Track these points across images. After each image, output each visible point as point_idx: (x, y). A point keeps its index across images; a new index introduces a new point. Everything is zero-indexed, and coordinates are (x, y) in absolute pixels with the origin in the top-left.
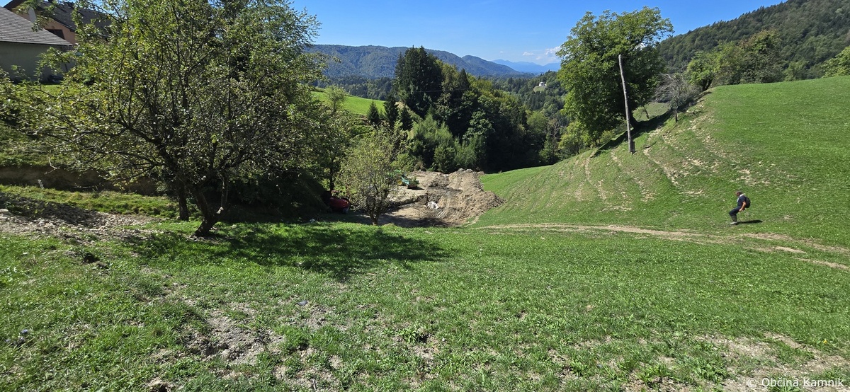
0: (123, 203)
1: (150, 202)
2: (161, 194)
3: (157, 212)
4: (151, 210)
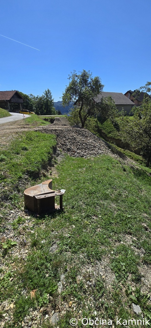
0: (130, 154)
1: (137, 157)
2: (141, 155)
3: (137, 161)
4: (136, 159)
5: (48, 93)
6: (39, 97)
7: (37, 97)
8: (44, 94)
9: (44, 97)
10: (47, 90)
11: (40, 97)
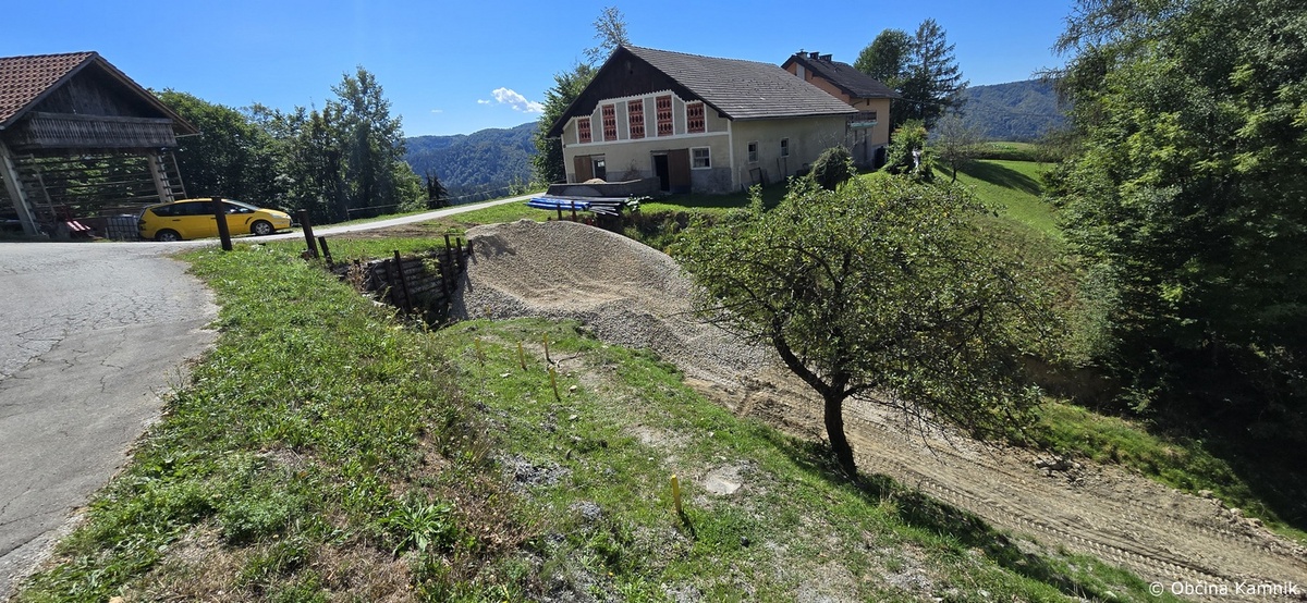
5: (361, 90)
6: (308, 118)
7: (300, 118)
8: (336, 99)
9: (341, 110)
10: (354, 76)
11: (315, 117)
